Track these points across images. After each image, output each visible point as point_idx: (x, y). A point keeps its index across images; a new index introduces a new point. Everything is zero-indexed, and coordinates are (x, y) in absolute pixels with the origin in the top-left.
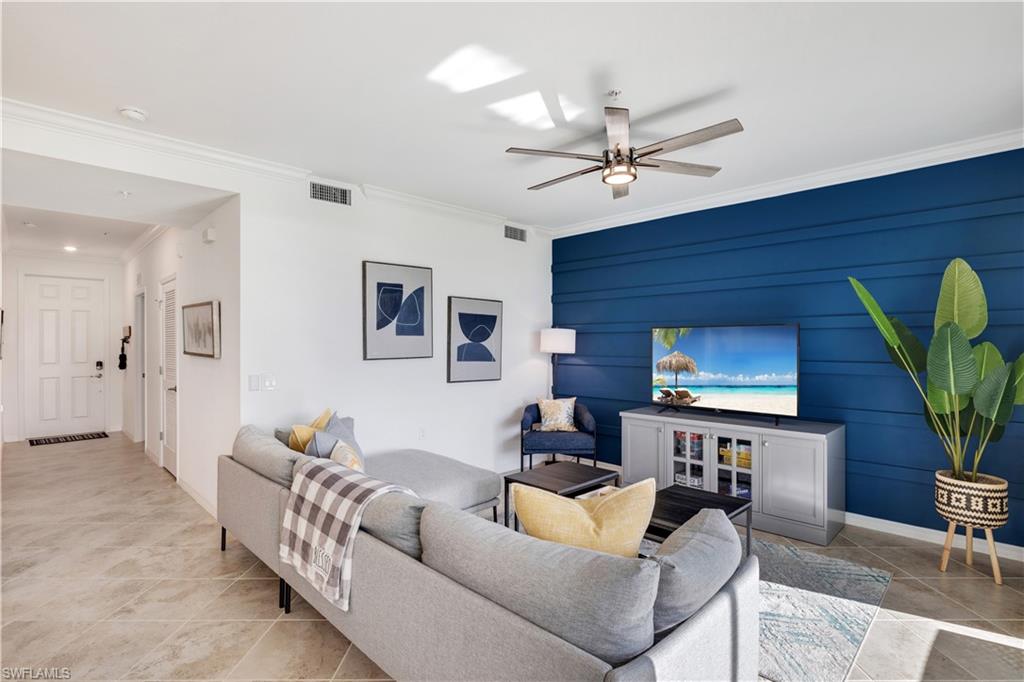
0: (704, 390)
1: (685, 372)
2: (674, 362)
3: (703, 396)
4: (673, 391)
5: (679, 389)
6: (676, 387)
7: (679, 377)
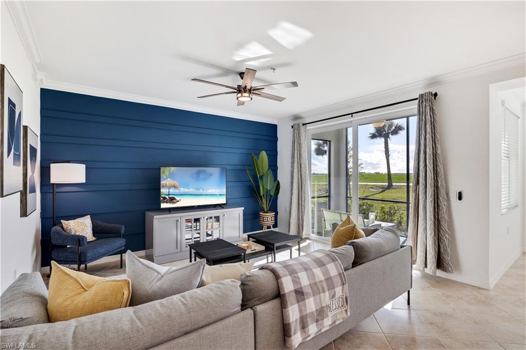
0: (183, 196)
1: (173, 188)
2: (168, 184)
3: (182, 199)
4: (167, 197)
5: (171, 196)
6: (169, 195)
7: (170, 190)
